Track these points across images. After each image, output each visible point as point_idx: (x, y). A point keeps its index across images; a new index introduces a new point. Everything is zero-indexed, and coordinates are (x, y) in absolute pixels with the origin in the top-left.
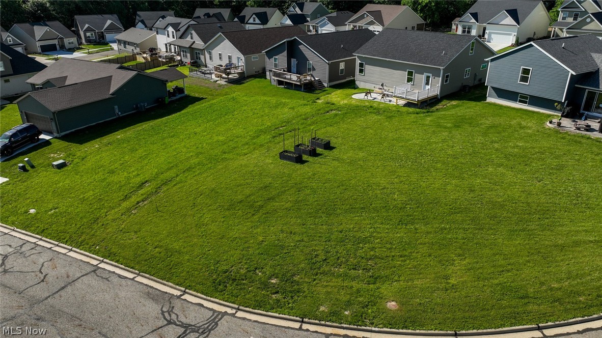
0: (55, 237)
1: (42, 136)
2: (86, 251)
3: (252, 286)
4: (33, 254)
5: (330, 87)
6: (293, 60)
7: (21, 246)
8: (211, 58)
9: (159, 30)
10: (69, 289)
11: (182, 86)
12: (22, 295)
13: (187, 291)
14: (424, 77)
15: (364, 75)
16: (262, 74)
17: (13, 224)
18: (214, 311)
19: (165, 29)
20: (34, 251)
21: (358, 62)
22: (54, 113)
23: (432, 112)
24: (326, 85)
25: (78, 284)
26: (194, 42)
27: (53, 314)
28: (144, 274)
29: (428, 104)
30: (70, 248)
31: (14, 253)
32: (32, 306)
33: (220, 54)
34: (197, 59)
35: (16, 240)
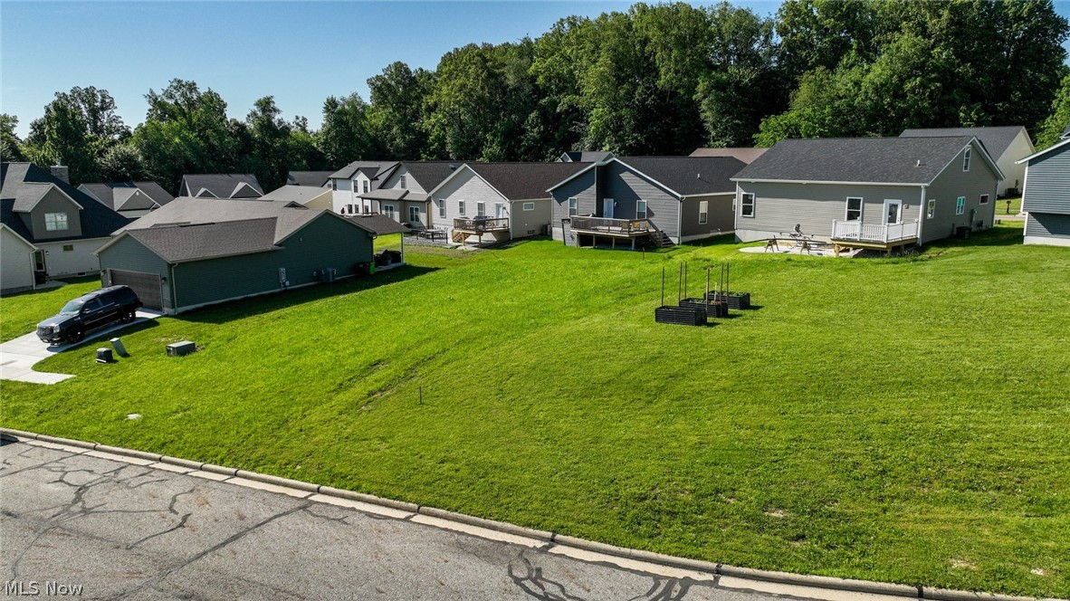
0: (194, 454)
2: (273, 474)
3: (727, 525)
4: (147, 483)
5: (683, 243)
6: (605, 201)
7: (117, 472)
8: (442, 213)
9: (338, 183)
10: (251, 538)
11: (399, 249)
12: (135, 551)
13: (558, 537)
14: (884, 208)
15: (754, 217)
16: (544, 233)
17: (92, 437)
19: (350, 178)
20: (147, 478)
21: (740, 193)
22: (170, 266)
24: (675, 240)
25: (272, 530)
26: (408, 192)
27: (226, 587)
28: (432, 509)
29: (900, 250)
30: (234, 470)
31: (103, 482)
32: (164, 571)
33: (461, 204)
34: (412, 220)
35: (101, 462)
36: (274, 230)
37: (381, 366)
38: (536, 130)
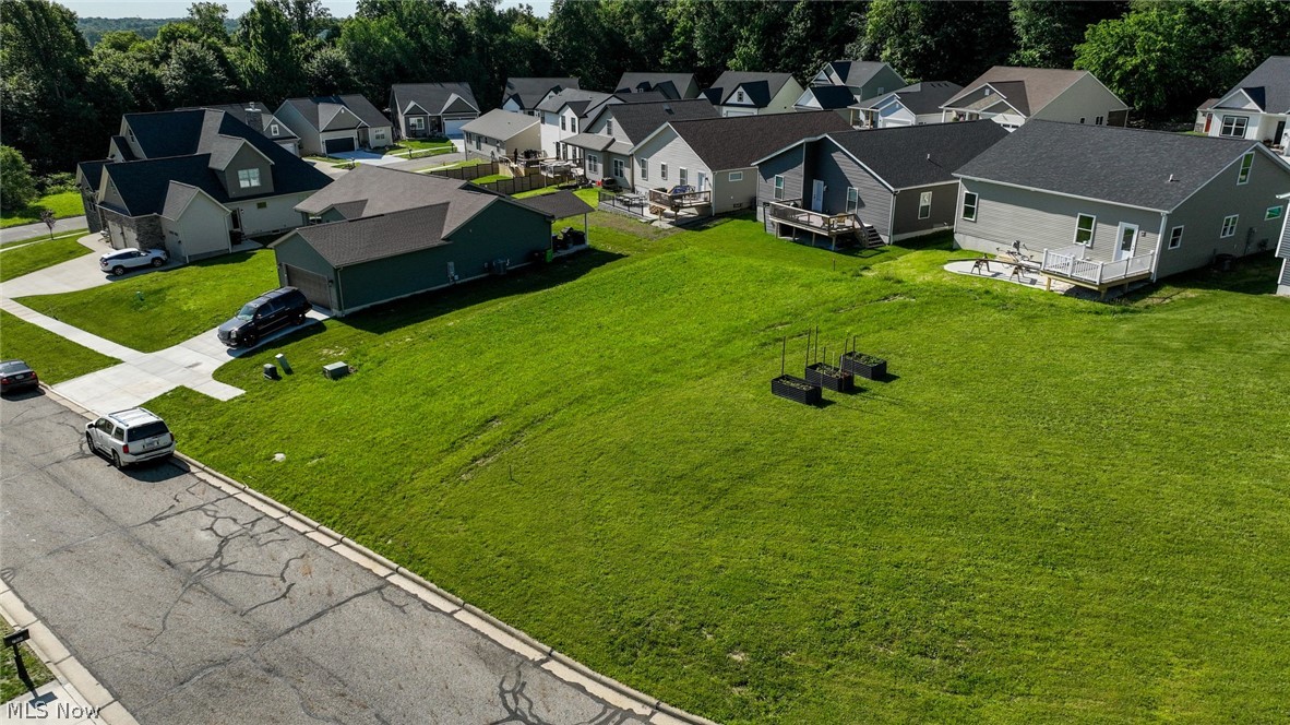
0: (315, 512)
1: (311, 314)
2: (368, 547)
3: (691, 662)
4: (272, 541)
5: (896, 243)
6: (816, 183)
7: (253, 523)
8: (644, 174)
9: (546, 116)
10: (329, 618)
11: (582, 229)
12: (246, 618)
13: (555, 653)
14: (1118, 231)
15: (975, 222)
16: (747, 211)
17: (244, 478)
18: (607, 705)
19: (557, 113)
20: (274, 536)
21: (963, 191)
22: (336, 270)
23: (1133, 312)
24: (886, 239)
25: (347, 611)
26: (614, 140)
27: (297, 665)
28: (473, 607)
29: (1126, 292)
30: (340, 536)
31: (241, 535)
32: (261, 642)
33: (663, 166)
34: (617, 174)
35: (246, 509)
36: (444, 219)
37: (495, 424)
38: (800, 26)
